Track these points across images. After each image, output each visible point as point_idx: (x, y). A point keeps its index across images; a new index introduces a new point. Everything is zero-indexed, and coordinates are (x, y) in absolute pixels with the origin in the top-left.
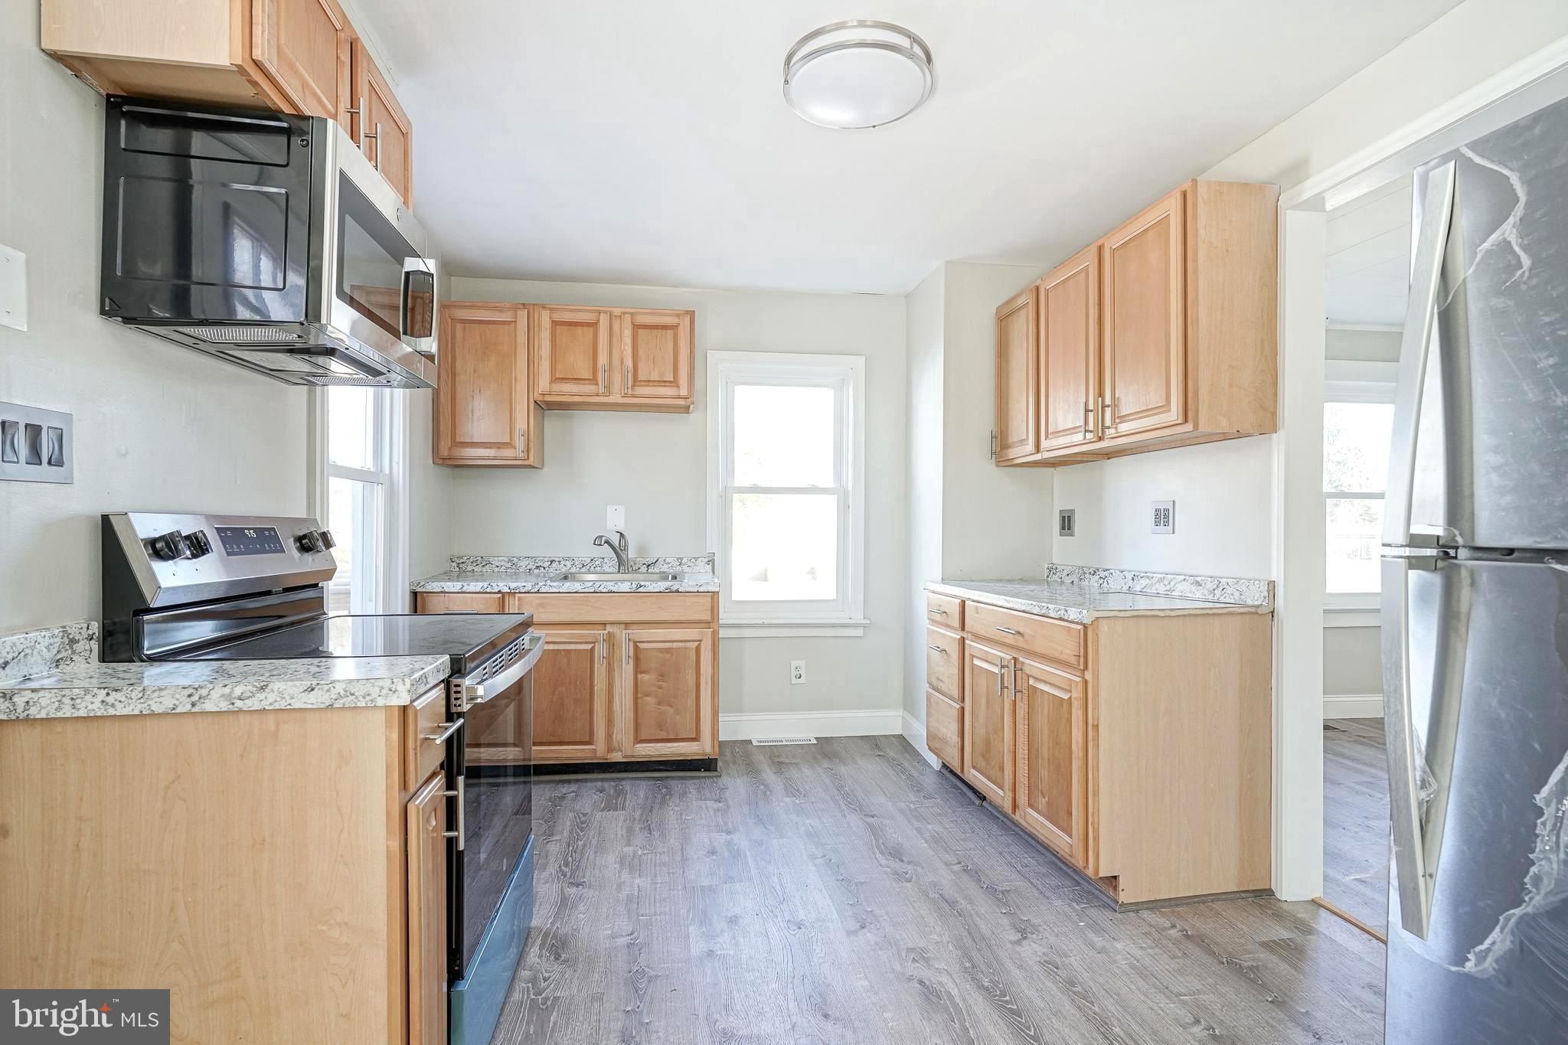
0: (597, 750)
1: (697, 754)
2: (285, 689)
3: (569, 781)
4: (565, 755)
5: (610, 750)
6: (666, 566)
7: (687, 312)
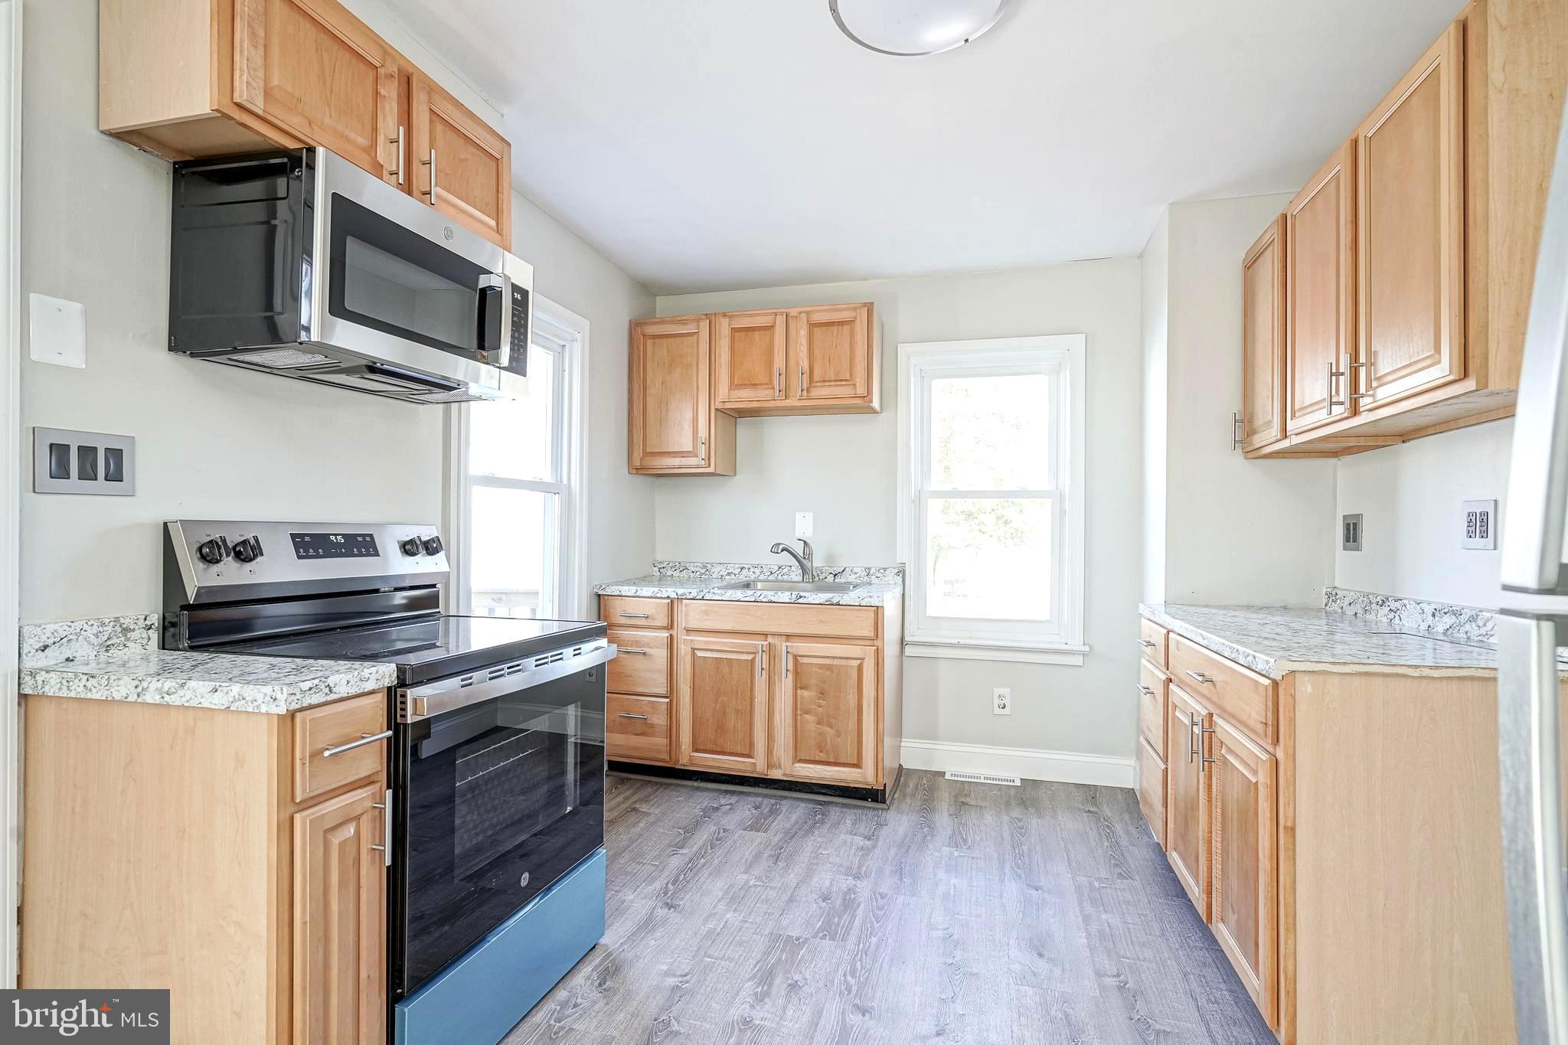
0: (756, 765)
1: (860, 782)
2: (198, 688)
3: (732, 793)
4: (726, 766)
5: (769, 766)
6: (854, 576)
7: (865, 305)
